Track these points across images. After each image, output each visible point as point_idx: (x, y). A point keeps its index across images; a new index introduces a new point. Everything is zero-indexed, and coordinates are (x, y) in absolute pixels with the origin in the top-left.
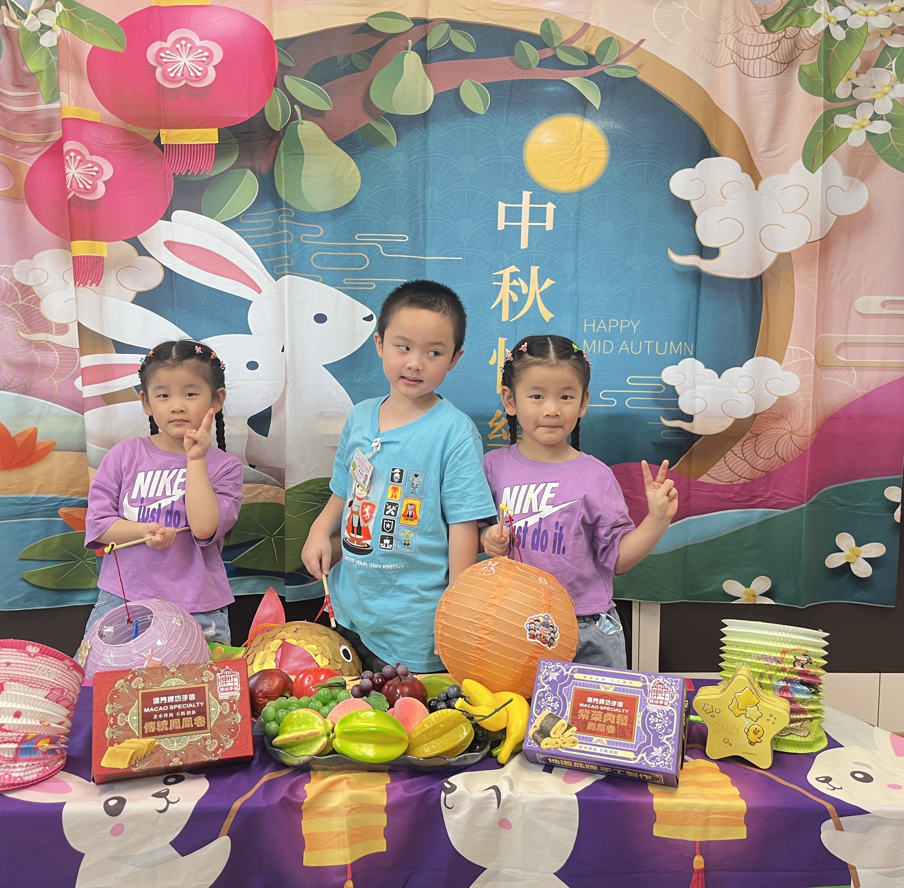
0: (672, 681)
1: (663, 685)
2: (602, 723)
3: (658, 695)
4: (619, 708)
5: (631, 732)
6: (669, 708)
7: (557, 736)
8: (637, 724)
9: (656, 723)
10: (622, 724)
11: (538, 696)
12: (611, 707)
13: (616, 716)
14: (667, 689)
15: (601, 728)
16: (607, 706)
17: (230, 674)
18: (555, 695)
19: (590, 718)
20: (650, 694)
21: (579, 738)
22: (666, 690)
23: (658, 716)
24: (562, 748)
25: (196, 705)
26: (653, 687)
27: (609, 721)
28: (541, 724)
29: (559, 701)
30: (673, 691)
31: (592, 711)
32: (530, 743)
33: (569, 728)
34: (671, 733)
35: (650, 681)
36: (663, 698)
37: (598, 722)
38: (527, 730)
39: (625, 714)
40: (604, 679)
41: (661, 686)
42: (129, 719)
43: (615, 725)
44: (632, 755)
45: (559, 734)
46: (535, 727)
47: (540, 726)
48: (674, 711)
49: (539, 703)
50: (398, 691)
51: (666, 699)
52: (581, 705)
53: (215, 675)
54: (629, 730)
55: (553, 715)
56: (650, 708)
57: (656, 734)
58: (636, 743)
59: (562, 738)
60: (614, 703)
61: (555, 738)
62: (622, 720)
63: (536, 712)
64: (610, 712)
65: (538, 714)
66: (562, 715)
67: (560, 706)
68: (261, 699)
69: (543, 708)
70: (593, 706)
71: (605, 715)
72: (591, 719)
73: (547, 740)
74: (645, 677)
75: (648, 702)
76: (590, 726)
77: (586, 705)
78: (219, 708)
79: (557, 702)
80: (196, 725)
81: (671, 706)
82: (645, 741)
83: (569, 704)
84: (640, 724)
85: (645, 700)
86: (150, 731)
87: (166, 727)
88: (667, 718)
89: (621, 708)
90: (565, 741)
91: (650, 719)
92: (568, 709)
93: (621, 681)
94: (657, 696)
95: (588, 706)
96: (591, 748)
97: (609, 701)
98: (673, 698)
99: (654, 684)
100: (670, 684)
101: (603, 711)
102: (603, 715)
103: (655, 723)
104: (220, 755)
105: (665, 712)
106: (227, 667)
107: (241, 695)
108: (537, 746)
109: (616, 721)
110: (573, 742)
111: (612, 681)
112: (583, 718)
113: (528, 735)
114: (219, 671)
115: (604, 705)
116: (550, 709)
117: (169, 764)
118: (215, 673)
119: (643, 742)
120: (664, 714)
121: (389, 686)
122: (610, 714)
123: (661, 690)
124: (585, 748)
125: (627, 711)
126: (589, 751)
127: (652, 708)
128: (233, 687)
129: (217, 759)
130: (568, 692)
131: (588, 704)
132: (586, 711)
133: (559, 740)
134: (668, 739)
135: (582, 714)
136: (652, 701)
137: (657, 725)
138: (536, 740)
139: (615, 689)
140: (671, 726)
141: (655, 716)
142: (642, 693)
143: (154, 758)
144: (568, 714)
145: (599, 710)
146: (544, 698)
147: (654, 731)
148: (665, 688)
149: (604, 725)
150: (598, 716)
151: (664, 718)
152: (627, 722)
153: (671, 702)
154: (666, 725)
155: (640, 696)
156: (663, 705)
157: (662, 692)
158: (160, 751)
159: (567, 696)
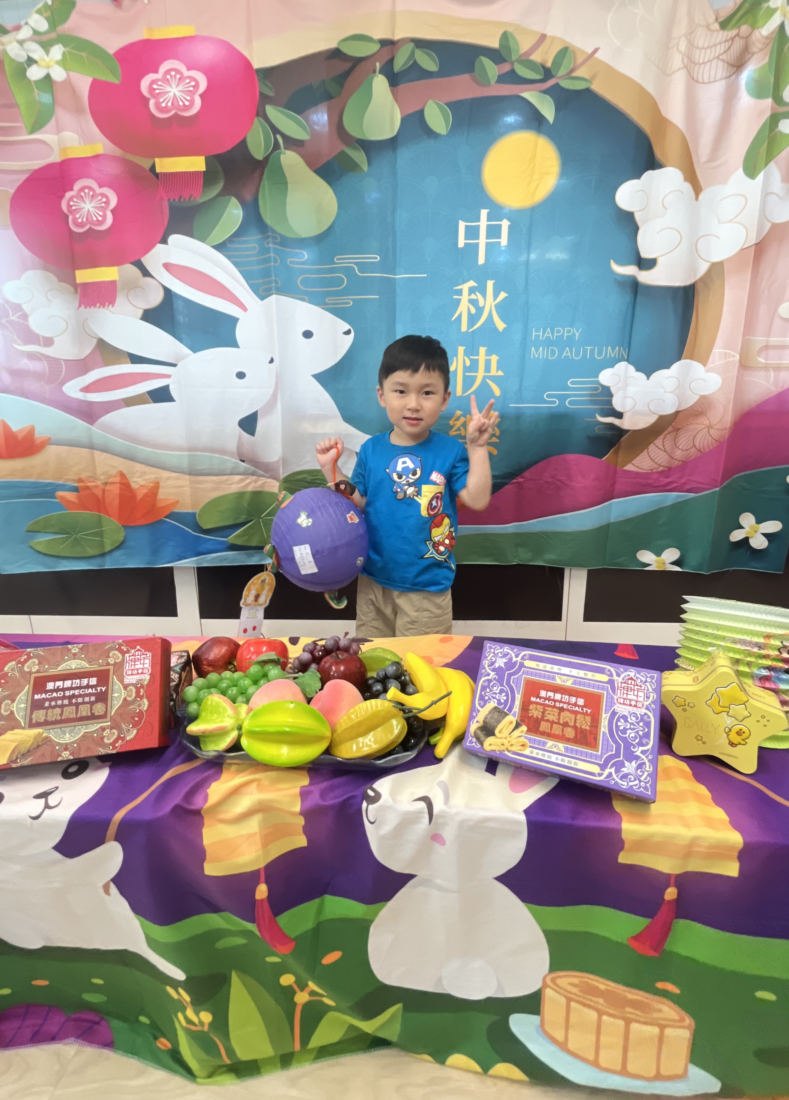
0: (647, 677)
1: (635, 681)
2: (558, 723)
3: (629, 693)
4: (579, 706)
5: (596, 739)
6: (644, 711)
7: (503, 735)
8: (603, 729)
9: (628, 729)
10: (583, 727)
11: (482, 685)
12: (569, 704)
13: (576, 716)
14: (641, 686)
15: (557, 730)
16: (564, 703)
17: (141, 655)
18: (502, 685)
19: (543, 717)
20: (619, 691)
21: (530, 740)
22: (639, 688)
23: (629, 720)
24: (509, 751)
25: (96, 690)
26: (621, 683)
27: (567, 722)
28: (486, 718)
29: (507, 693)
30: (648, 690)
31: (546, 708)
32: (471, 742)
33: (517, 726)
34: (647, 744)
35: (618, 675)
36: (635, 698)
37: (553, 723)
38: (468, 726)
39: (586, 714)
40: (560, 669)
41: (633, 682)
42: (15, 707)
43: (575, 727)
44: (596, 769)
45: (506, 733)
46: (477, 722)
47: (484, 722)
48: (651, 715)
49: (483, 693)
50: (334, 668)
51: (640, 699)
52: (533, 699)
53: (123, 656)
54: (592, 736)
55: (499, 709)
56: (619, 709)
57: (628, 745)
58: (602, 753)
59: (509, 739)
60: (573, 700)
61: (501, 738)
62: (584, 722)
63: (479, 704)
64: (568, 710)
65: (482, 707)
66: (510, 709)
67: (508, 698)
68: (206, 667)
69: (487, 700)
70: (547, 702)
71: (562, 714)
72: (545, 718)
73: (490, 740)
74: (612, 669)
75: (616, 702)
76: (544, 726)
77: (538, 700)
78: (124, 694)
79: (504, 694)
80: (94, 713)
81: (646, 709)
82: (614, 753)
83: (518, 698)
84: (607, 729)
85: (612, 698)
86: (39, 721)
87: (59, 715)
88: (641, 724)
89: (582, 707)
90: (513, 742)
91: (619, 724)
92: (518, 703)
93: (581, 673)
94: (627, 694)
95: (541, 701)
96: (544, 755)
97: (567, 697)
98: (648, 698)
99: (623, 679)
100: (644, 680)
101: (559, 708)
102: (559, 714)
103: (624, 731)
104: (119, 747)
105: (639, 716)
106: (138, 647)
107: (150, 678)
108: (479, 746)
109: (575, 722)
110: (523, 745)
111: (571, 671)
112: (535, 716)
113: (469, 731)
114: (128, 652)
115: (560, 702)
116: (496, 701)
117: (57, 758)
118: (123, 653)
119: (611, 753)
120: (637, 718)
121: (325, 663)
122: (567, 714)
123: (632, 686)
124: (537, 754)
125: (589, 711)
126: (542, 758)
127: (622, 710)
128: (143, 669)
129: (114, 752)
130: (517, 682)
131: (540, 698)
132: (539, 707)
133: (505, 742)
134: (643, 752)
135: (534, 711)
136: (622, 701)
137: (629, 731)
138: (478, 739)
139: (574, 683)
140: (647, 735)
141: (626, 721)
142: (608, 689)
143: (40, 752)
144: (517, 710)
145: (554, 707)
146: (489, 688)
147: (624, 740)
148: (637, 685)
149: (561, 727)
150: (554, 715)
151: (638, 723)
152: (589, 724)
153: (646, 703)
154: (641, 733)
155: (605, 693)
156: (635, 706)
157: (634, 690)
158: (48, 743)
159: (516, 687)
